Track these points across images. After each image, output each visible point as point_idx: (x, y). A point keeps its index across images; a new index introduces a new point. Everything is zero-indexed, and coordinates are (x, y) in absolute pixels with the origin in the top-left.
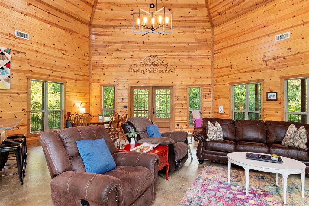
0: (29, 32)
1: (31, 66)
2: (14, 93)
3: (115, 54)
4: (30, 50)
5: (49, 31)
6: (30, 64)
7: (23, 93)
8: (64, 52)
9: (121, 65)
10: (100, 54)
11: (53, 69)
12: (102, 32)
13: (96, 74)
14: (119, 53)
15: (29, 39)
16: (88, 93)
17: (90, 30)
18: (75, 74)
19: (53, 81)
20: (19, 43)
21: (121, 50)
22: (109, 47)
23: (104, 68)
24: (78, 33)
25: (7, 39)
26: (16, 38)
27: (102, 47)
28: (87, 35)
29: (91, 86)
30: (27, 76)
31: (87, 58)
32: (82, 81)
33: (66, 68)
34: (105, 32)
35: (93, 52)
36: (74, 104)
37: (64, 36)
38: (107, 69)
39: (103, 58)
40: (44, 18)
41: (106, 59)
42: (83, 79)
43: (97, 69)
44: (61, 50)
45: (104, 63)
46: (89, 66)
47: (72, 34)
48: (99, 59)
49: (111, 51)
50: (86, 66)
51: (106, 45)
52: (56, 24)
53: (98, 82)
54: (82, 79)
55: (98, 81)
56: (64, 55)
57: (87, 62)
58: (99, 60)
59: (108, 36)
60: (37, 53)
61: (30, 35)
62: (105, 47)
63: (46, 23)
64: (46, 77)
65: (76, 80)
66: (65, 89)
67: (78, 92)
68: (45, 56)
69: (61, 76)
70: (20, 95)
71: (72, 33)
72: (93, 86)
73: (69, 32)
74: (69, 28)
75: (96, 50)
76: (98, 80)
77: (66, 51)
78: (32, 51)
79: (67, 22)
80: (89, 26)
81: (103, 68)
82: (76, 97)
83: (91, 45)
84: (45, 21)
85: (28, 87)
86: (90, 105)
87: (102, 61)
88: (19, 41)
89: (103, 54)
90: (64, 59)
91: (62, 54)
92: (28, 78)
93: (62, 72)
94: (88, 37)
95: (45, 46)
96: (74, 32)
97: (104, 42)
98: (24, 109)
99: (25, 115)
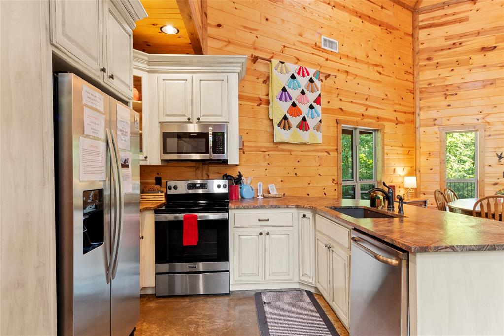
0: (337, 39)
1: (341, 99)
2: (321, 151)
3: (479, 59)
4: (339, 71)
5: (361, 31)
6: (340, 97)
7: (332, 151)
8: (380, 69)
9: (495, 80)
10: (437, 65)
11: (367, 103)
12: (442, 17)
13: (429, 107)
14: (489, 54)
15: (337, 52)
16: (413, 147)
17: (414, 20)
18: (395, 111)
19: (369, 126)
20: (327, 59)
21: (495, 47)
22: (462, 46)
23: (448, 92)
24: (398, 29)
25: (313, 54)
26: (323, 52)
27: (442, 50)
28: (410, 31)
29: (417, 132)
30: (336, 120)
31: (410, 77)
32: (404, 123)
33: (383, 99)
34: (450, 15)
35: (420, 63)
36: (395, 169)
37: (380, 38)
38: (456, 94)
39: (444, 72)
40: (355, 9)
41: (453, 72)
42: (406, 120)
43: (429, 97)
44: (376, 65)
45: (447, 83)
46: (413, 93)
47: (390, 32)
48: (437, 76)
49: (466, 53)
50: (409, 93)
51: (454, 44)
52: (369, 17)
53: (434, 125)
54: (404, 121)
55: (436, 122)
56: (381, 76)
57: (411, 85)
58: (435, 79)
59: (458, 24)
60: (347, 75)
61: (339, 42)
62: (450, 49)
63: (357, 16)
64: (359, 119)
65: (398, 122)
66: (383, 139)
67: (399, 147)
68: (357, 80)
69: (376, 115)
70: (329, 154)
71: (391, 30)
72: (422, 133)
73: (387, 29)
74: (386, 20)
75: (429, 59)
76: (435, 120)
77: (383, 67)
78: (341, 72)
79: (383, 10)
80: (413, 12)
81: (445, 94)
82: (397, 155)
83: (417, 50)
84: (356, 13)
85: (338, 138)
86: (416, 171)
87: (444, 78)
88: (327, 56)
89: (446, 64)
90: (381, 82)
91: (378, 74)
92: (338, 123)
93: (378, 108)
94: (413, 35)
95: (356, 61)
96: (393, 28)
97: (448, 38)
98: (334, 180)
99: (335, 190)
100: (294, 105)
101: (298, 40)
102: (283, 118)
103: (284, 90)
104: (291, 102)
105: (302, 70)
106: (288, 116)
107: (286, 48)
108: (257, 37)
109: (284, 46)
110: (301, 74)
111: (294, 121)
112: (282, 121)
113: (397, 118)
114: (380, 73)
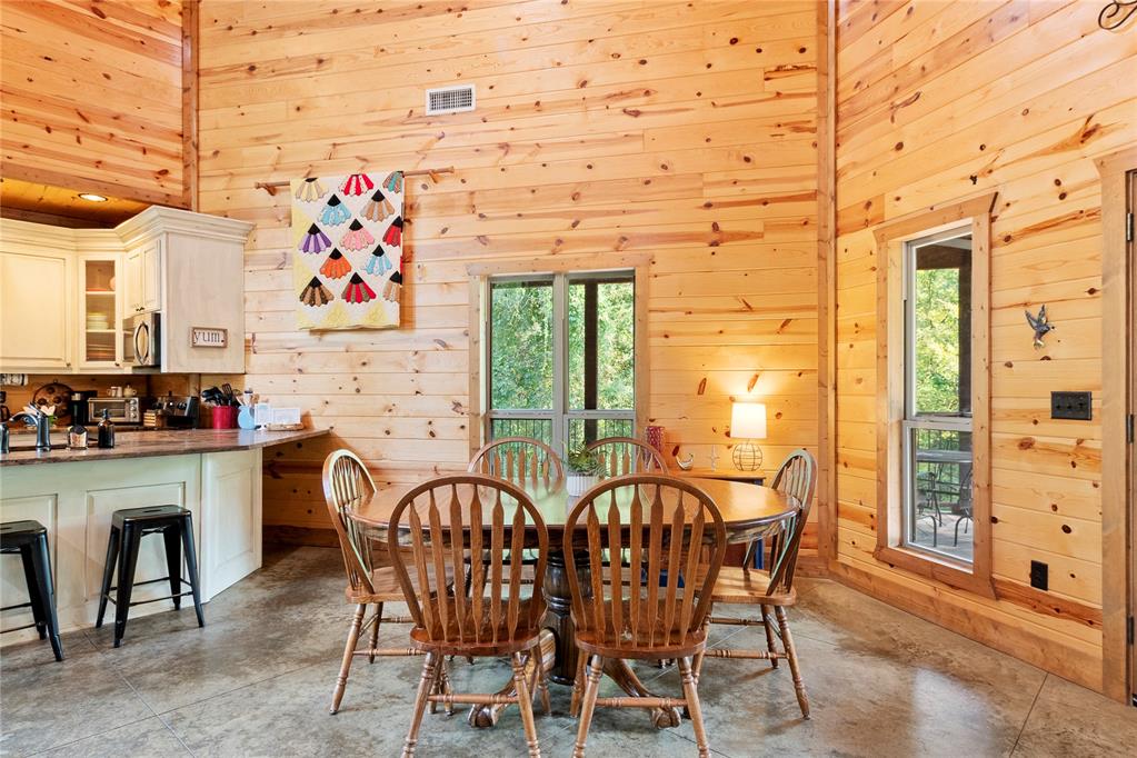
0: (473, 79)
1: (481, 216)
4: (478, 150)
5: (559, 28)
6: (478, 212)
7: (455, 338)
8: (637, 103)
10: (876, 10)
13: (857, 165)
15: (473, 108)
18: (707, 205)
20: (442, 137)
23: (899, 97)
25: (403, 136)
26: (430, 123)
29: (829, 256)
31: (799, 82)
33: (648, 182)
36: (703, 381)
41: (911, 19)
44: (620, 95)
46: (813, 129)
54: (757, 228)
55: (869, 213)
56: (639, 120)
60: (507, 152)
61: (476, 85)
67: (728, 311)
68: (539, 157)
69: (616, 232)
72: (840, 258)
76: (869, 205)
77: (648, 92)
78: (486, 150)
81: (892, 106)
87: (888, 49)
88: (440, 129)
90: (641, 136)
91: (625, 117)
92: (469, 274)
95: (539, 111)
98: (457, 405)
99: (463, 427)
100: (336, 255)
101: (366, 120)
102: (310, 285)
103: (314, 230)
104: (329, 251)
105: (354, 183)
106: (322, 278)
107: (338, 147)
108: (279, 148)
109: (334, 145)
110: (353, 190)
111: (336, 286)
112: (306, 290)
113: (715, 227)
114: (637, 114)
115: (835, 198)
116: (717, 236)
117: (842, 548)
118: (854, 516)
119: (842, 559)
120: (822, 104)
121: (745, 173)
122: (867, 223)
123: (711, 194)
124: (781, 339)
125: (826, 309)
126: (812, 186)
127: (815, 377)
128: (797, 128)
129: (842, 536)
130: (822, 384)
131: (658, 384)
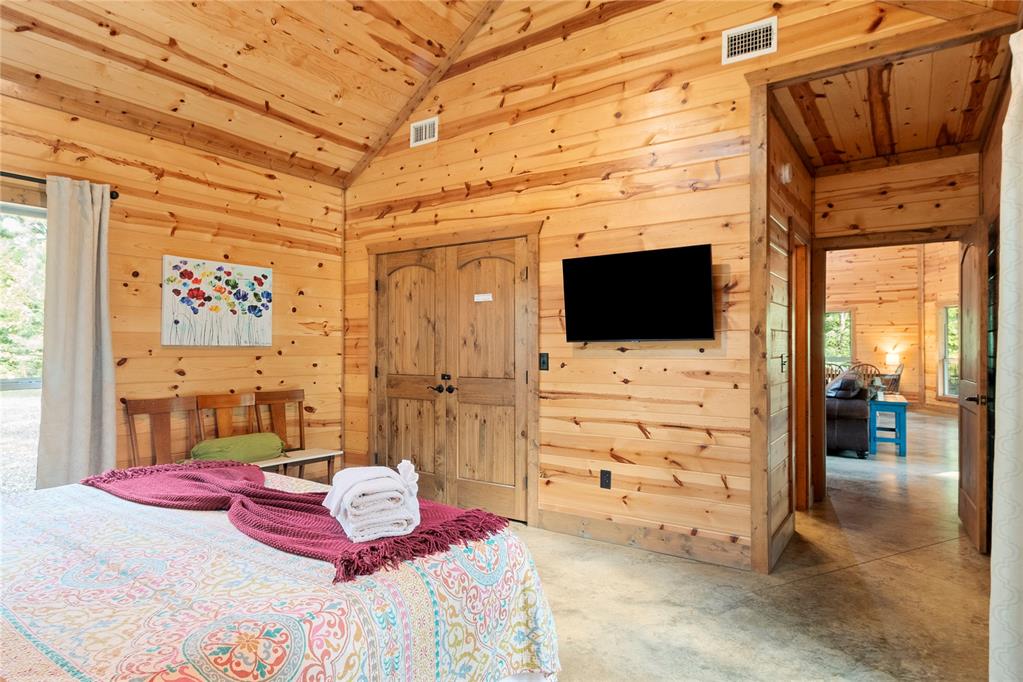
113: (880, 299)
114: (851, 262)
115: (924, 290)
116: (881, 302)
117: (927, 399)
118: (931, 389)
119: (928, 402)
120: (919, 260)
121: (891, 281)
122: (933, 300)
123: (878, 288)
124: (904, 334)
125: (920, 324)
126: (915, 286)
127: (917, 346)
128: (910, 268)
129: (927, 395)
130: (920, 348)
131: (859, 348)
